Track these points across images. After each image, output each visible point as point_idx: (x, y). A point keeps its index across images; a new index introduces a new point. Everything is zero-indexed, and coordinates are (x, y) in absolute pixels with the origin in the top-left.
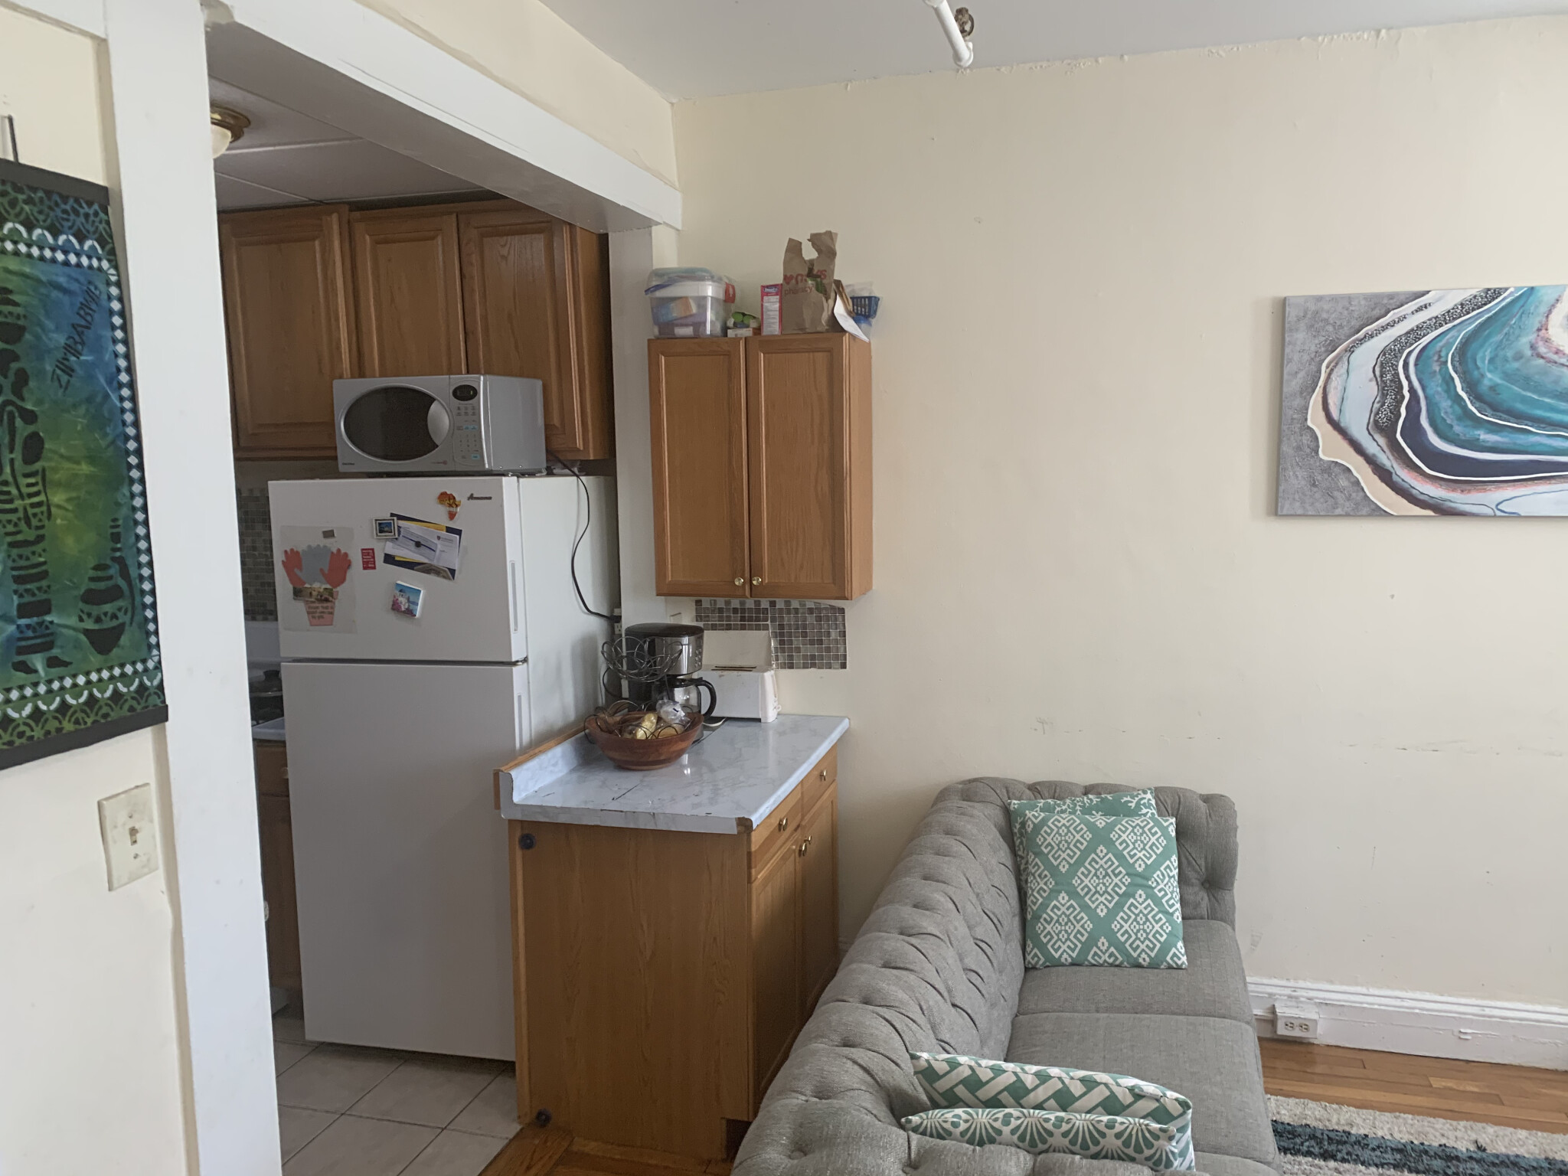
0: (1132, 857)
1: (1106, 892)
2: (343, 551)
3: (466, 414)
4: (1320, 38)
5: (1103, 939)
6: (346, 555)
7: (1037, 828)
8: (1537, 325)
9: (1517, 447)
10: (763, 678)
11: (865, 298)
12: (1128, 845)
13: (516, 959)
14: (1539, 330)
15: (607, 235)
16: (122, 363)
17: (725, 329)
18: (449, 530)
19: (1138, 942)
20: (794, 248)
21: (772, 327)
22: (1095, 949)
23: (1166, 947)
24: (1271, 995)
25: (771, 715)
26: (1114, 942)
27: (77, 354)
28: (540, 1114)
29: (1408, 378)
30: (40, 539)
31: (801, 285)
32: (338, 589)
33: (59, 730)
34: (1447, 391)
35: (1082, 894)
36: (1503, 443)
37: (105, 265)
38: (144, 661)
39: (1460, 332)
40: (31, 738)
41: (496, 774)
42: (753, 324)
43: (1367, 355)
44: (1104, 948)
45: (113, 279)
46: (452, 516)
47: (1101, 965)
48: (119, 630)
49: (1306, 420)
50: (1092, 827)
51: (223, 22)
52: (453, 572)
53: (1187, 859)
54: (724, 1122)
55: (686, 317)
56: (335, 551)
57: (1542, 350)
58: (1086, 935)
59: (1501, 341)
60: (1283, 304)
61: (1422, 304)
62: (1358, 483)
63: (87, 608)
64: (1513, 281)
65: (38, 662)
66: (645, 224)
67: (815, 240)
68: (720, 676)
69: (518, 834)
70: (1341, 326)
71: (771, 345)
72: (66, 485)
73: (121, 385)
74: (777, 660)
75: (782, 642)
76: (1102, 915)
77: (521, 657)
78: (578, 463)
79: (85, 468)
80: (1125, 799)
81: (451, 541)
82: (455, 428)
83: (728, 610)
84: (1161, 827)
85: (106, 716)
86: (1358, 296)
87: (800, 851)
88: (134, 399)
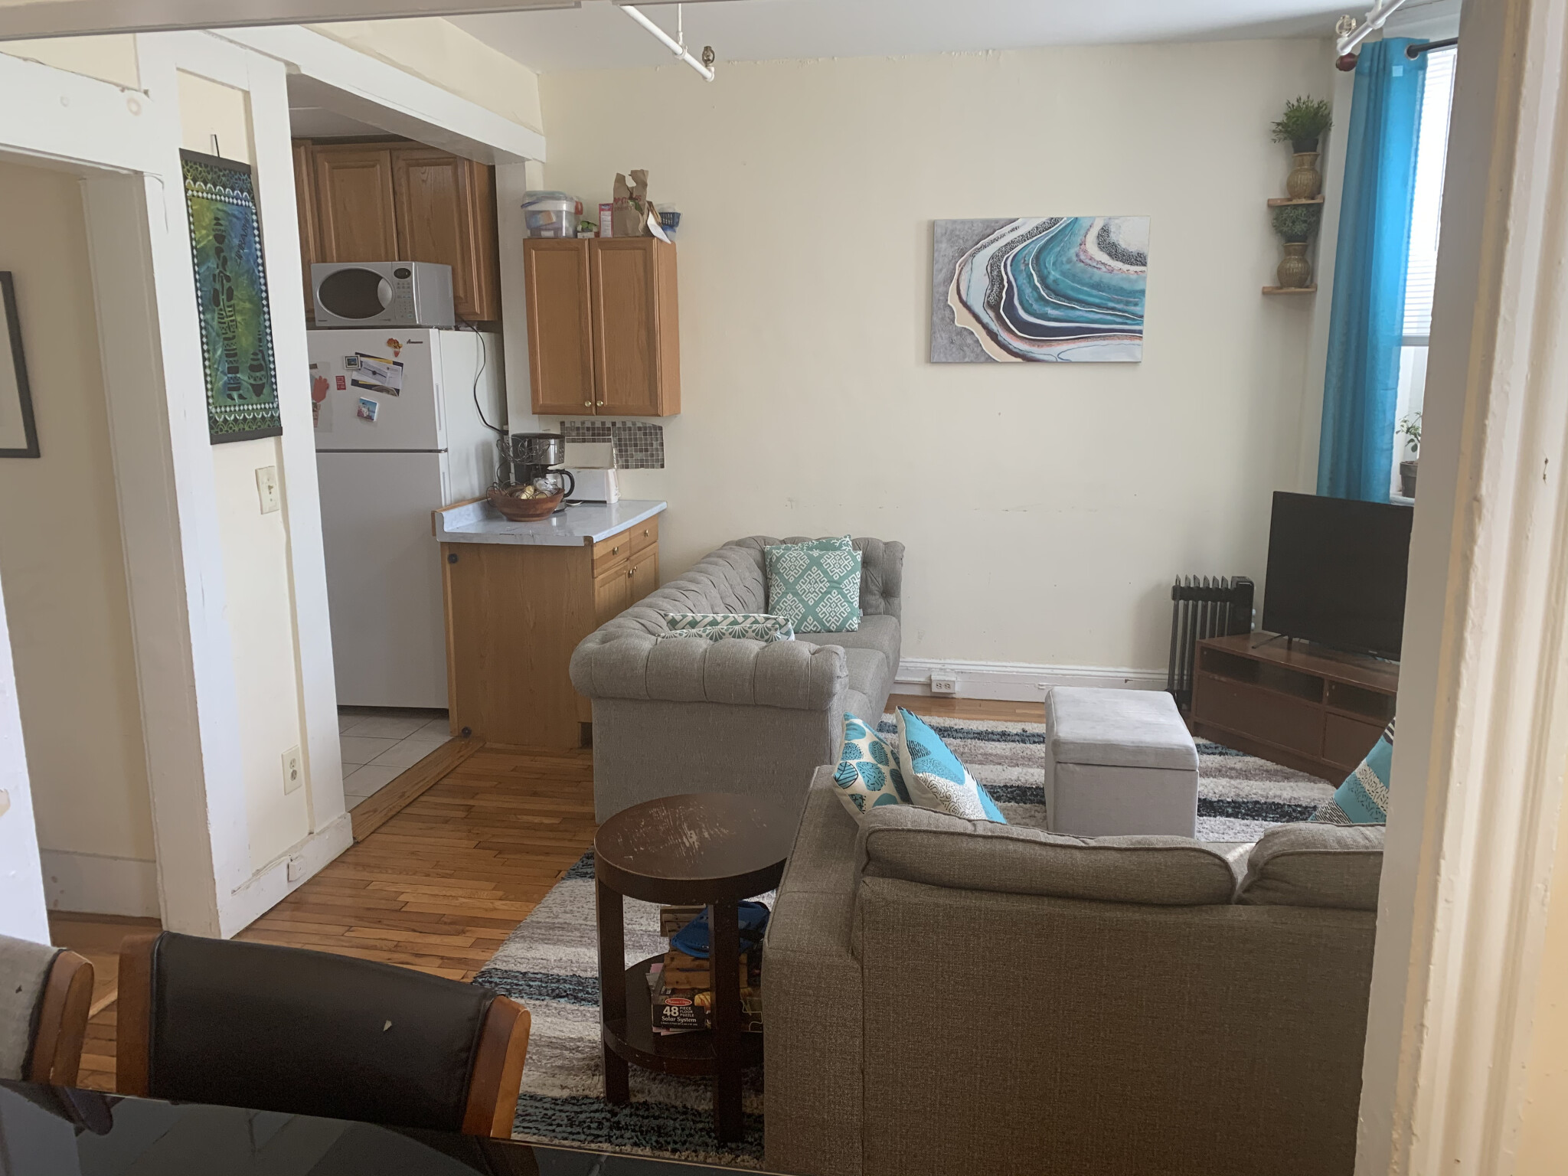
0: (832, 572)
1: (815, 591)
2: (323, 378)
3: (403, 287)
4: (953, 53)
5: (810, 617)
6: (325, 380)
7: (778, 559)
8: (1079, 242)
9: (1068, 319)
10: (607, 473)
11: (670, 213)
12: (830, 566)
13: (448, 632)
14: (1081, 245)
15: (493, 167)
16: (259, 254)
17: (576, 232)
18: (395, 363)
19: (830, 618)
20: (620, 179)
21: (607, 232)
22: (805, 623)
23: (846, 620)
24: (929, 669)
25: (614, 499)
26: (816, 618)
27: (243, 249)
28: (463, 730)
29: (1006, 273)
30: (234, 337)
31: (625, 205)
32: (321, 403)
33: (244, 429)
34: (1029, 282)
35: (801, 593)
36: (1062, 316)
37: (251, 204)
38: (273, 403)
39: (1036, 245)
40: (234, 431)
41: (433, 514)
42: (595, 229)
43: (983, 258)
44: (810, 622)
45: (254, 211)
46: (397, 354)
47: (809, 632)
48: (262, 386)
49: (947, 300)
50: (810, 557)
51: (295, 73)
52: (398, 391)
53: (871, 578)
54: (580, 725)
55: (549, 224)
56: (318, 377)
57: (1082, 257)
58: (801, 615)
59: (1059, 252)
60: (933, 225)
61: (1014, 227)
62: (978, 341)
63: (251, 373)
64: (1066, 213)
65: (235, 395)
66: (521, 160)
67: (634, 174)
68: (579, 472)
69: (447, 554)
70: (967, 240)
71: (606, 244)
72: (242, 313)
73: (258, 265)
74: (618, 462)
75: (620, 451)
76: (811, 604)
77: (444, 448)
78: (476, 323)
79: (248, 305)
80: (833, 541)
81: (396, 370)
82: (395, 297)
83: (583, 428)
84: (852, 556)
85: (260, 426)
86: (977, 221)
87: (629, 574)
88: (264, 272)
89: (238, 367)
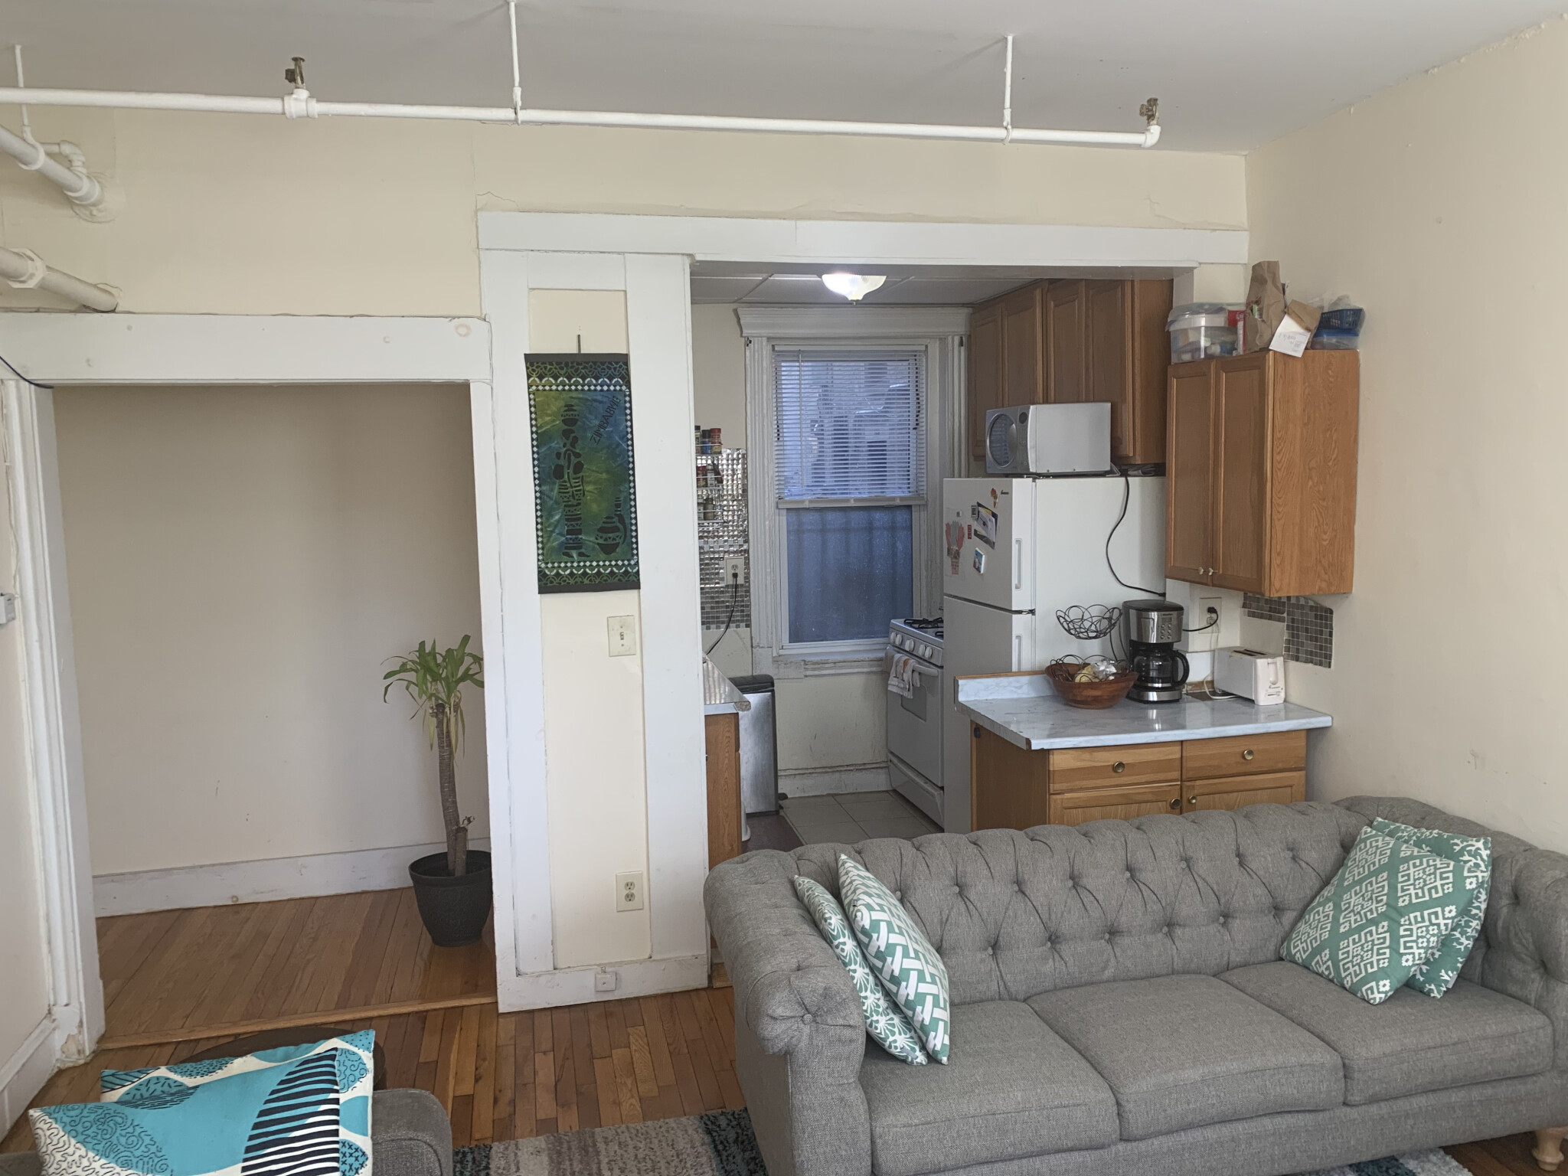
0: (1404, 891)
3: (1022, 433)
5: (1327, 951)
6: (963, 528)
7: (1364, 840)
10: (1255, 663)
12: (1408, 879)
15: (1172, 281)
16: (627, 430)
18: (994, 515)
19: (1350, 965)
22: (1319, 957)
26: (1334, 957)
27: (606, 428)
30: (579, 504)
31: (1250, 312)
32: (960, 550)
33: (583, 582)
35: (1343, 908)
37: (624, 388)
38: (629, 560)
40: (569, 583)
44: (1325, 959)
45: (628, 394)
46: (995, 504)
48: (617, 545)
52: (995, 544)
56: (957, 525)
58: (1319, 942)
63: (601, 534)
65: (574, 554)
69: (974, 726)
71: (1228, 365)
72: (595, 483)
73: (628, 440)
74: (1289, 651)
75: (1292, 635)
76: (1342, 931)
77: (1025, 608)
79: (604, 476)
80: (1456, 841)
81: (994, 522)
82: (1018, 443)
83: (1263, 601)
85: (606, 581)
87: (1176, 803)
89: (581, 530)
